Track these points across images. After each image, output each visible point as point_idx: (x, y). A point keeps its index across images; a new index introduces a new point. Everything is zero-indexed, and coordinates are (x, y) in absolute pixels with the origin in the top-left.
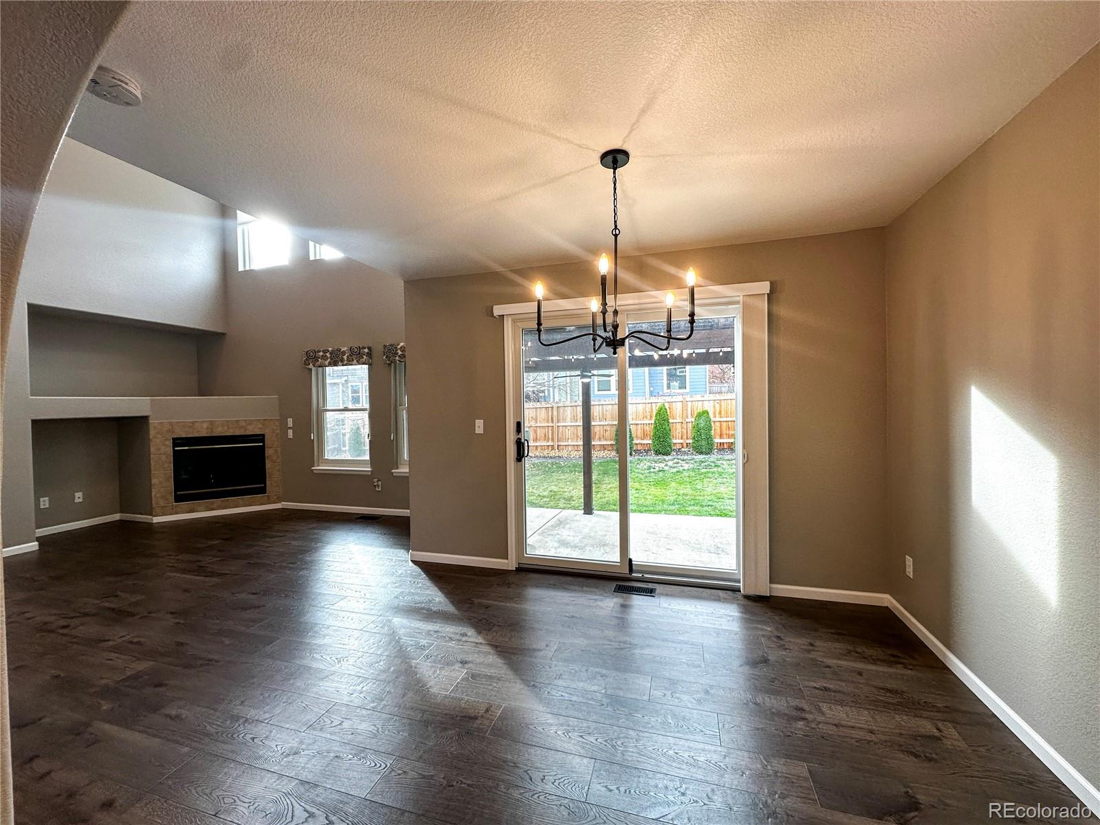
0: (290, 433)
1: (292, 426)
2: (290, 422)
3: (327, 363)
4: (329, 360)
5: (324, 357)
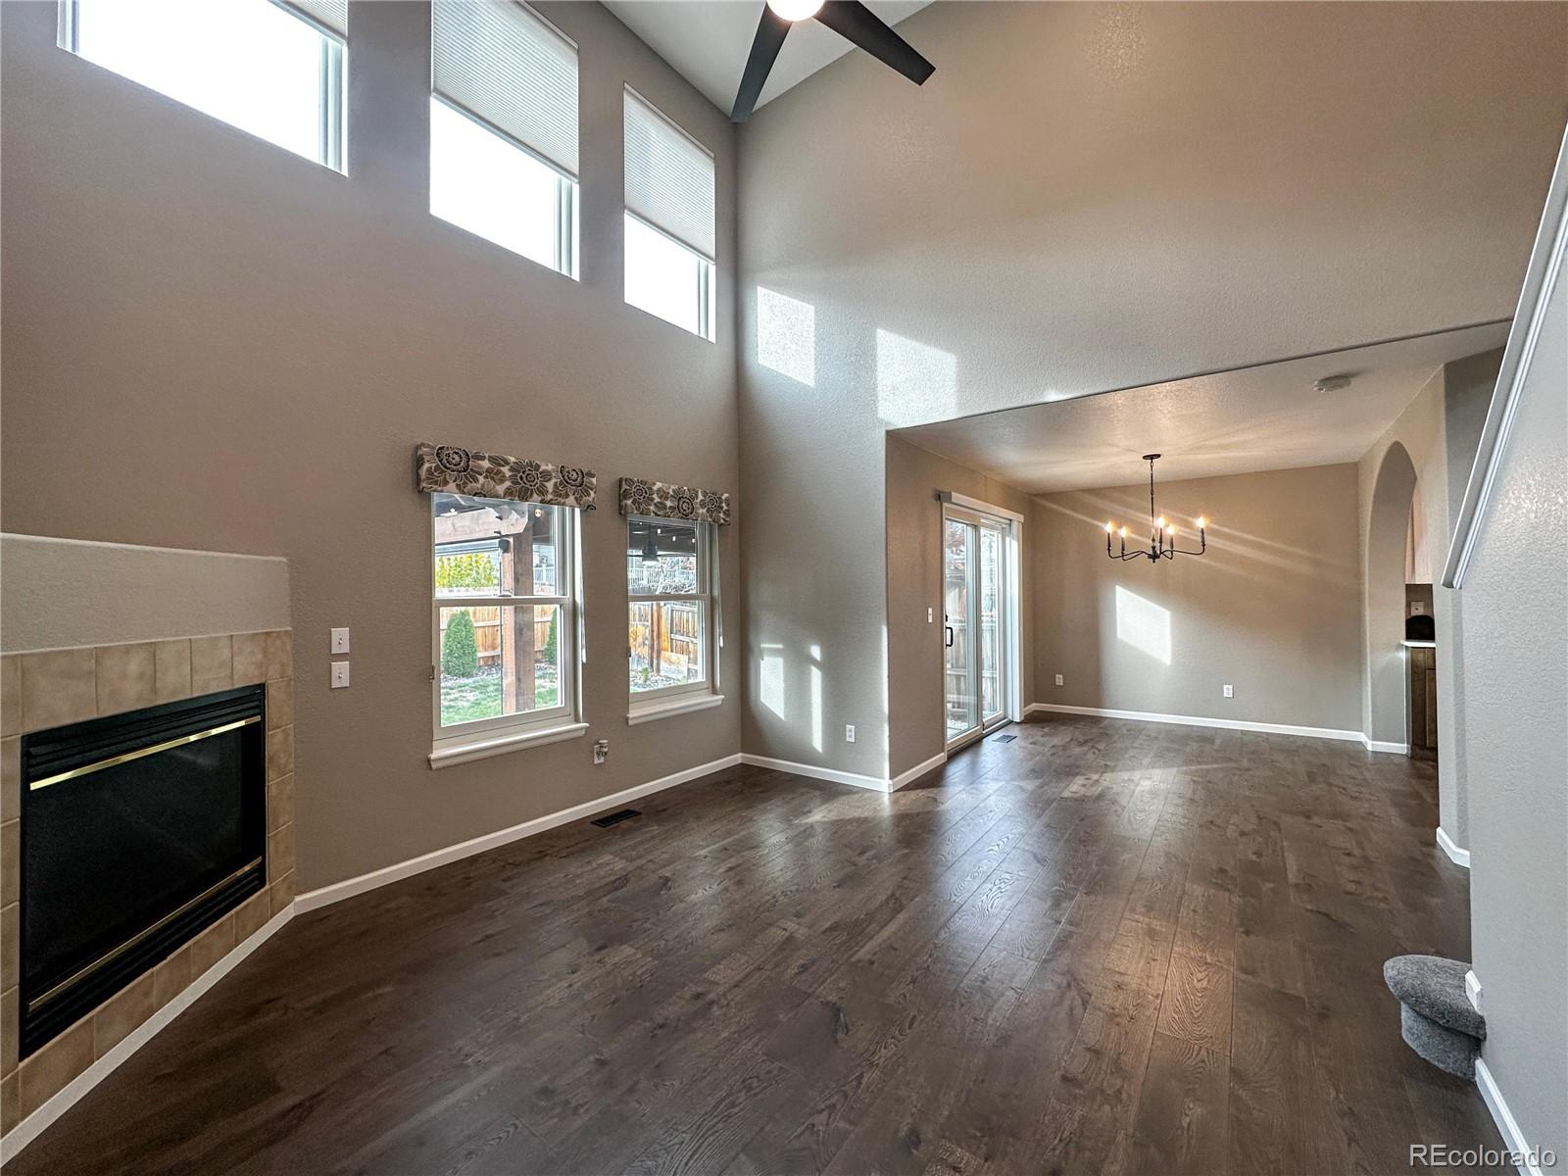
0: (341, 673)
1: (346, 649)
2: (341, 638)
3: (501, 489)
4: (508, 484)
5: (493, 475)
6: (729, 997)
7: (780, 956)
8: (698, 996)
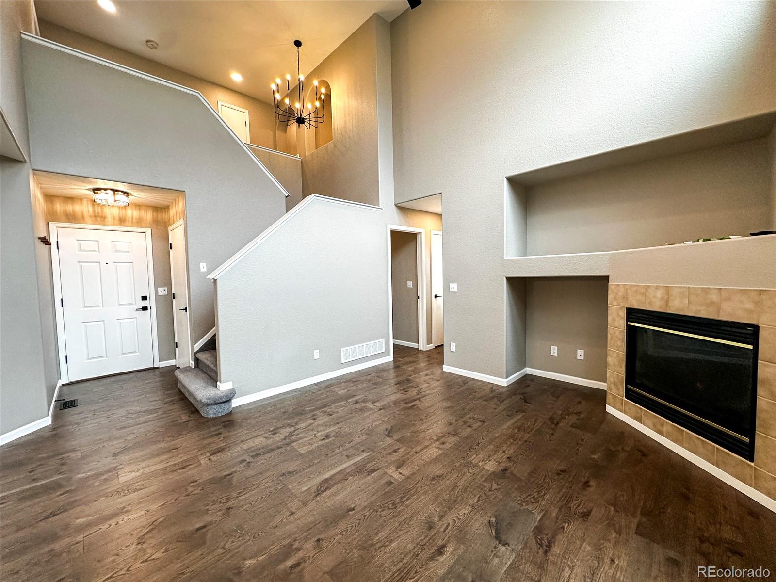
6: (430, 442)
7: (406, 457)
8: (443, 443)
